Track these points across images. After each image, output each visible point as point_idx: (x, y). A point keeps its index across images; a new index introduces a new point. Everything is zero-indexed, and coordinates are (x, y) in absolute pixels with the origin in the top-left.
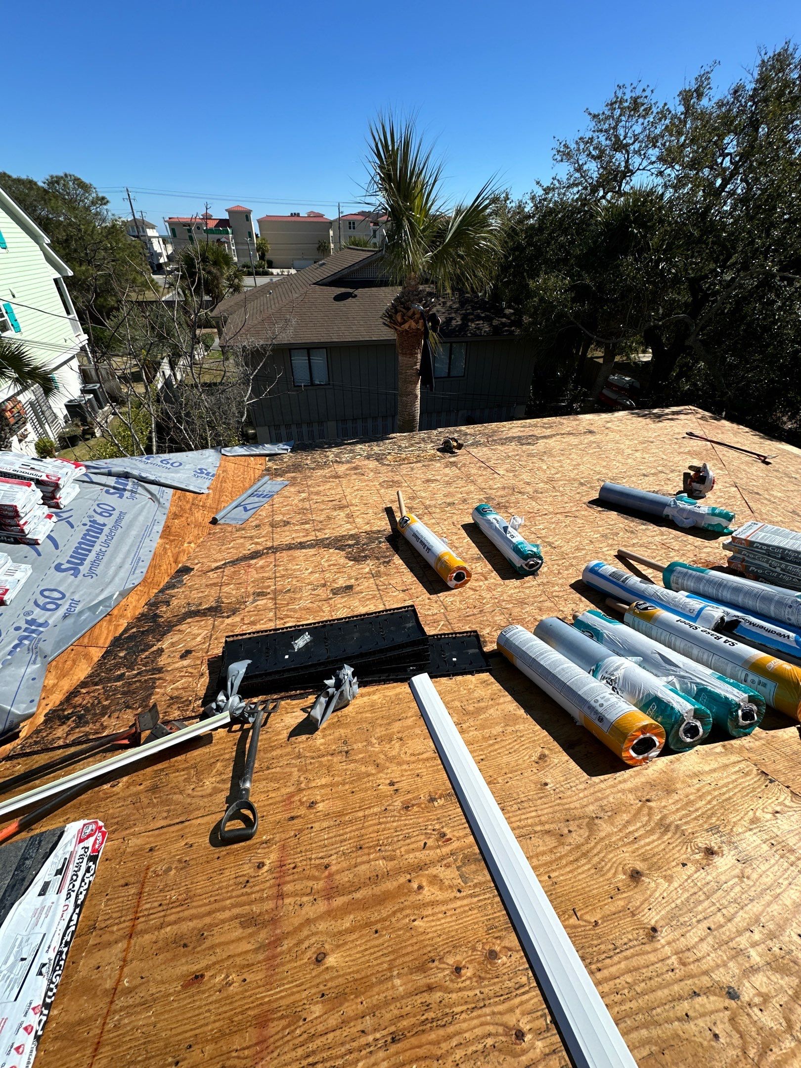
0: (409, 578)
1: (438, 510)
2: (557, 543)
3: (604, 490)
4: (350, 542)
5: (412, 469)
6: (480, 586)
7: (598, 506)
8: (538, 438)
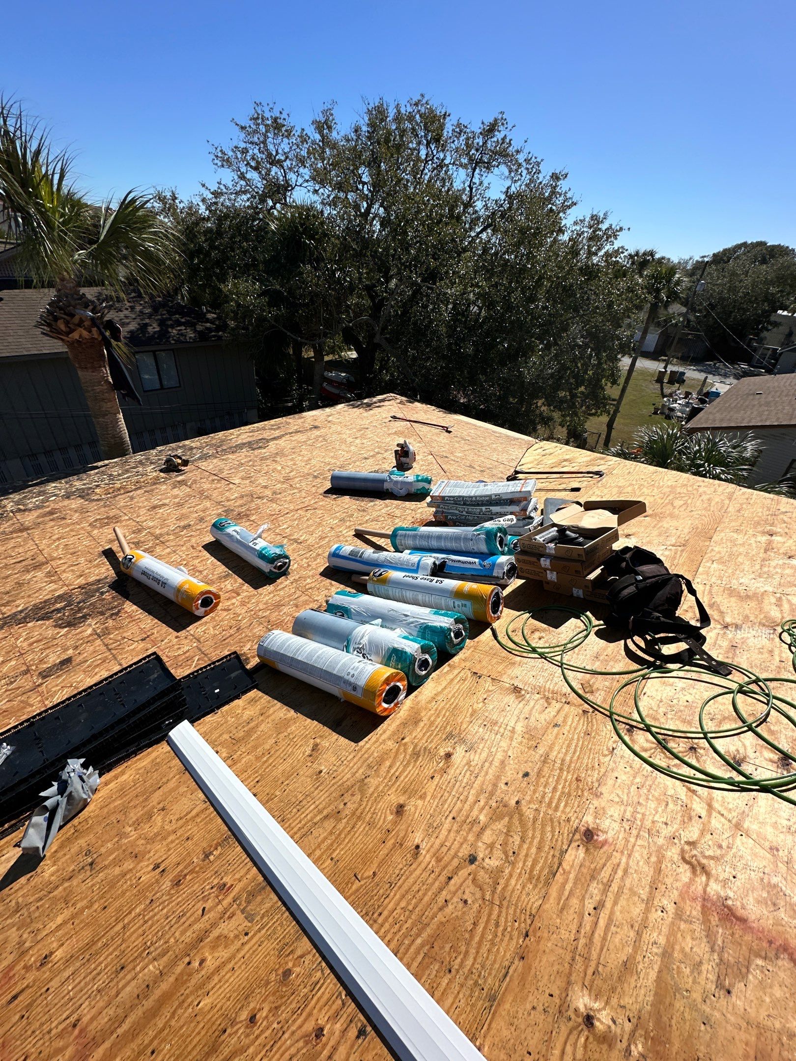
0: (148, 622)
1: (172, 537)
2: (302, 538)
3: (334, 479)
4: (58, 606)
5: (132, 498)
6: (233, 604)
7: (333, 494)
8: (268, 441)
